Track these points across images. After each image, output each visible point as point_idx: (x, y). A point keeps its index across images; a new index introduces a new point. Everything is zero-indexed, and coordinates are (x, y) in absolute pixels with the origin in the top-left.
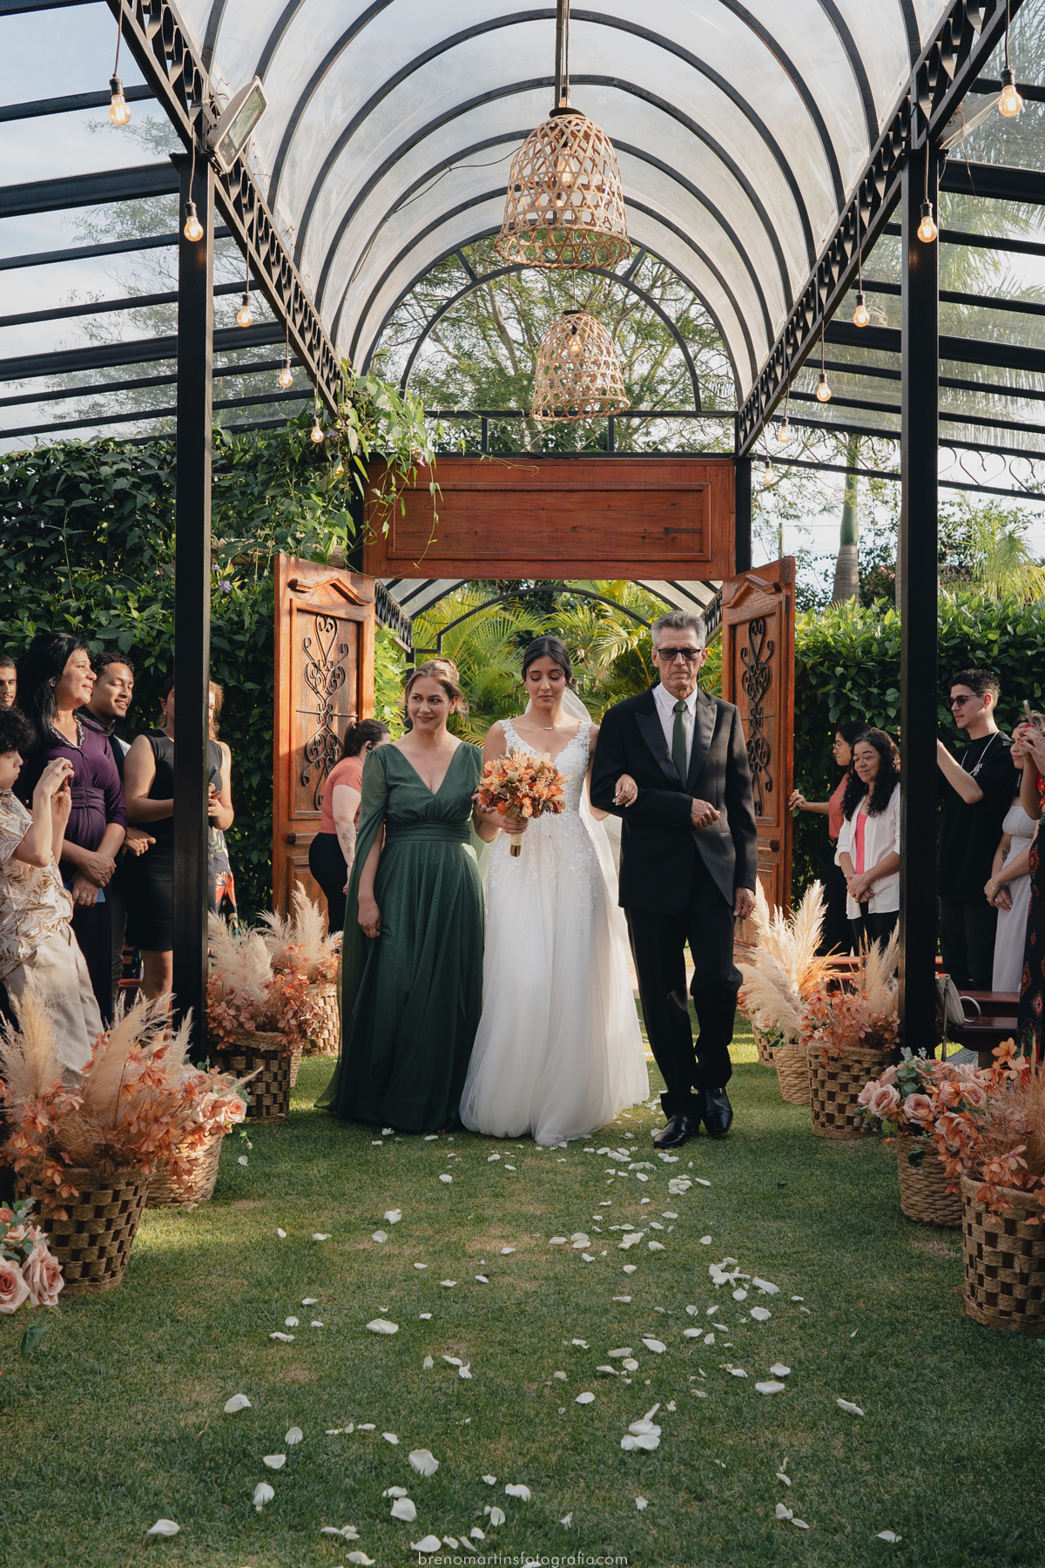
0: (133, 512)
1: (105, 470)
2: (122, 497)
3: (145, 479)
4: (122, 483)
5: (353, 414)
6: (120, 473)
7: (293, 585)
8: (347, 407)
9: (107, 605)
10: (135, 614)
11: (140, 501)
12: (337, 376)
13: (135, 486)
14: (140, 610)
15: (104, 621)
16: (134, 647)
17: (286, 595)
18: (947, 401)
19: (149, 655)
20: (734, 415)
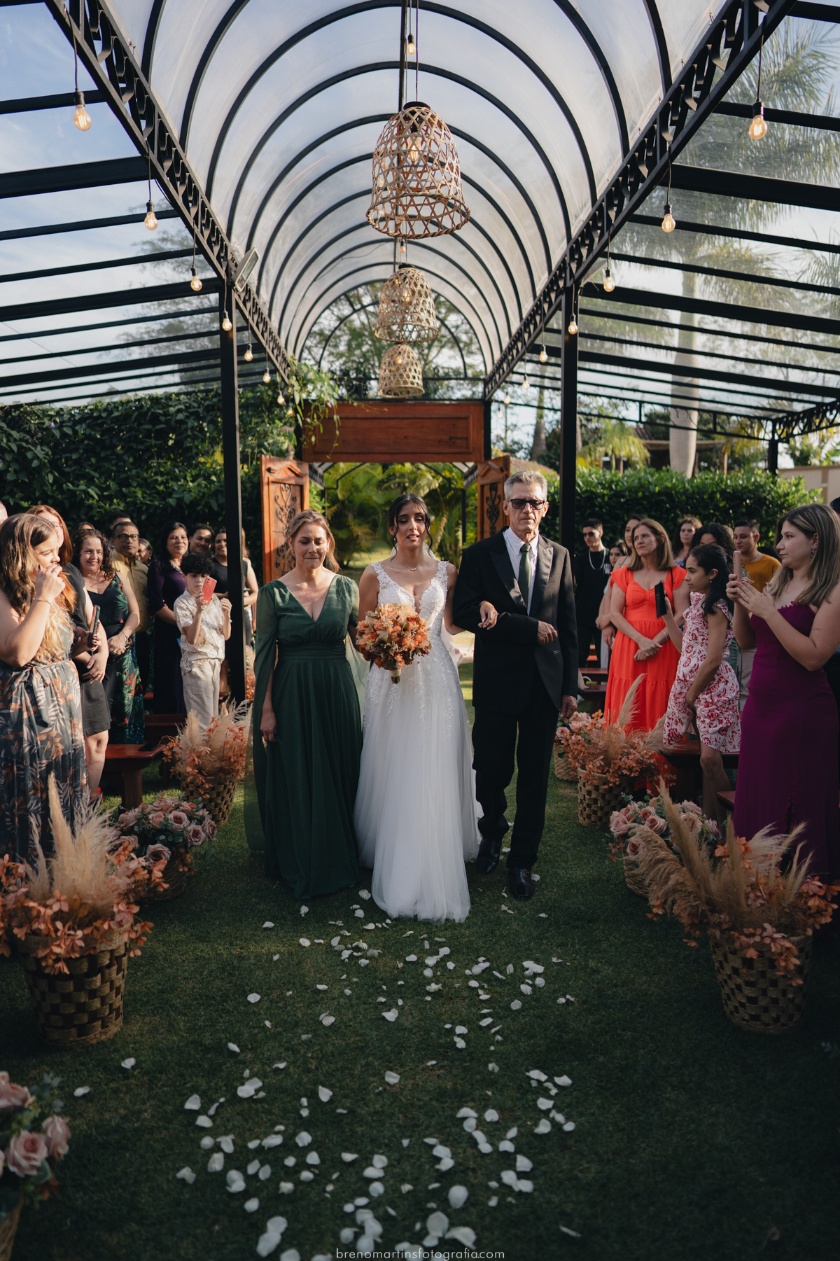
0: (186, 430)
1: (172, 410)
2: (181, 422)
3: (192, 414)
4: (180, 416)
5: (296, 384)
6: (179, 411)
7: (269, 470)
8: (293, 381)
9: (176, 479)
10: (191, 484)
11: (190, 425)
12: (288, 366)
13: (187, 417)
14: (192, 481)
15: (176, 488)
16: (192, 502)
17: (266, 476)
18: (581, 376)
19: (199, 505)
20: (484, 380)
